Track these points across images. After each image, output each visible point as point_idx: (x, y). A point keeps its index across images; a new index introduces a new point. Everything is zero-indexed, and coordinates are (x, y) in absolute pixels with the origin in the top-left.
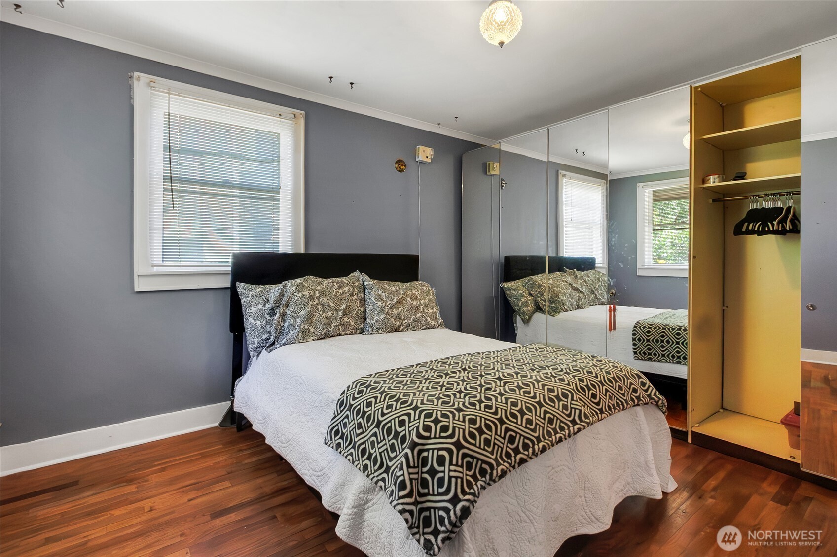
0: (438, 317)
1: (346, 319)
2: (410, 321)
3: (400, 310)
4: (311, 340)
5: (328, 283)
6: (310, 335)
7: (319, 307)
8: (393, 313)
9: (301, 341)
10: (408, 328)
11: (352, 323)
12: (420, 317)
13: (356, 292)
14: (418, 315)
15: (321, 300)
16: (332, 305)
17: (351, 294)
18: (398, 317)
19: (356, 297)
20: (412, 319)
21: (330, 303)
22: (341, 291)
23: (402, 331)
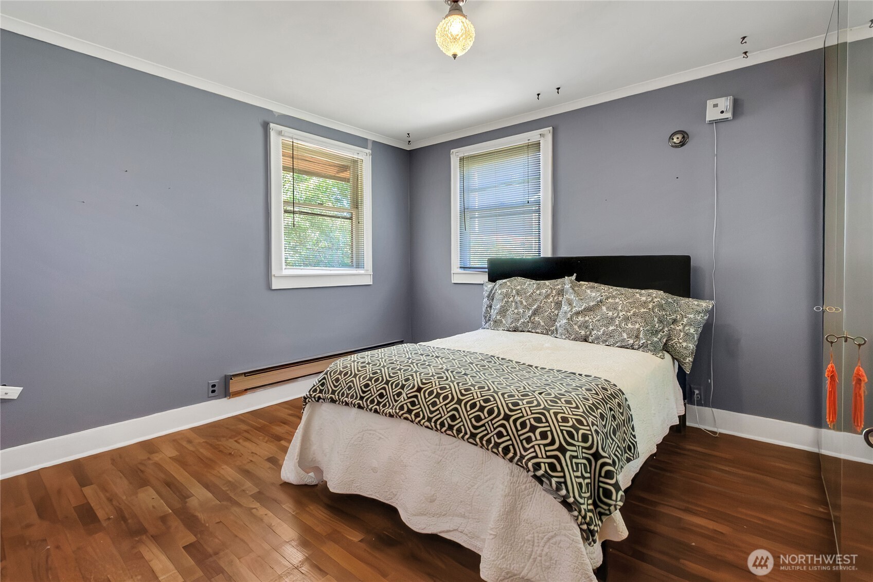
0: (641, 336)
1: (537, 319)
2: (600, 333)
3: (587, 318)
4: (501, 329)
5: (530, 284)
6: (501, 325)
7: (513, 304)
8: (578, 320)
9: (492, 328)
10: (597, 340)
11: (542, 324)
12: (613, 331)
13: (554, 295)
14: (611, 328)
15: (516, 298)
16: (525, 303)
17: (547, 297)
18: (585, 325)
19: (551, 299)
20: (602, 331)
21: (524, 301)
22: (538, 292)
23: (592, 342)
